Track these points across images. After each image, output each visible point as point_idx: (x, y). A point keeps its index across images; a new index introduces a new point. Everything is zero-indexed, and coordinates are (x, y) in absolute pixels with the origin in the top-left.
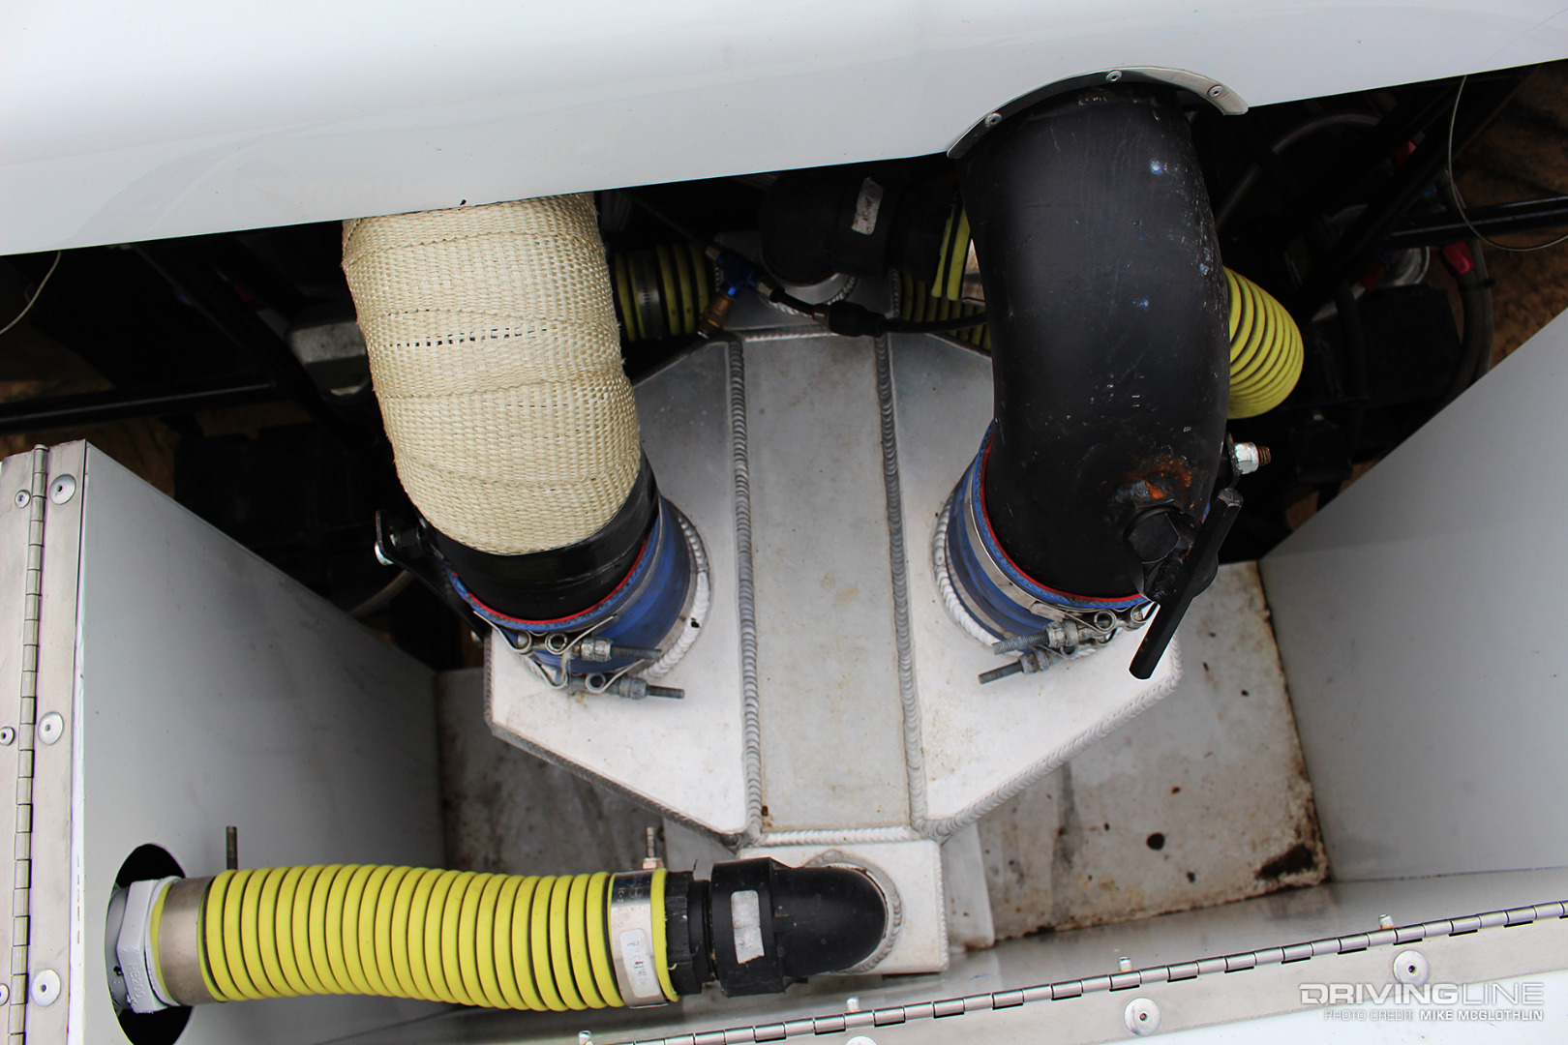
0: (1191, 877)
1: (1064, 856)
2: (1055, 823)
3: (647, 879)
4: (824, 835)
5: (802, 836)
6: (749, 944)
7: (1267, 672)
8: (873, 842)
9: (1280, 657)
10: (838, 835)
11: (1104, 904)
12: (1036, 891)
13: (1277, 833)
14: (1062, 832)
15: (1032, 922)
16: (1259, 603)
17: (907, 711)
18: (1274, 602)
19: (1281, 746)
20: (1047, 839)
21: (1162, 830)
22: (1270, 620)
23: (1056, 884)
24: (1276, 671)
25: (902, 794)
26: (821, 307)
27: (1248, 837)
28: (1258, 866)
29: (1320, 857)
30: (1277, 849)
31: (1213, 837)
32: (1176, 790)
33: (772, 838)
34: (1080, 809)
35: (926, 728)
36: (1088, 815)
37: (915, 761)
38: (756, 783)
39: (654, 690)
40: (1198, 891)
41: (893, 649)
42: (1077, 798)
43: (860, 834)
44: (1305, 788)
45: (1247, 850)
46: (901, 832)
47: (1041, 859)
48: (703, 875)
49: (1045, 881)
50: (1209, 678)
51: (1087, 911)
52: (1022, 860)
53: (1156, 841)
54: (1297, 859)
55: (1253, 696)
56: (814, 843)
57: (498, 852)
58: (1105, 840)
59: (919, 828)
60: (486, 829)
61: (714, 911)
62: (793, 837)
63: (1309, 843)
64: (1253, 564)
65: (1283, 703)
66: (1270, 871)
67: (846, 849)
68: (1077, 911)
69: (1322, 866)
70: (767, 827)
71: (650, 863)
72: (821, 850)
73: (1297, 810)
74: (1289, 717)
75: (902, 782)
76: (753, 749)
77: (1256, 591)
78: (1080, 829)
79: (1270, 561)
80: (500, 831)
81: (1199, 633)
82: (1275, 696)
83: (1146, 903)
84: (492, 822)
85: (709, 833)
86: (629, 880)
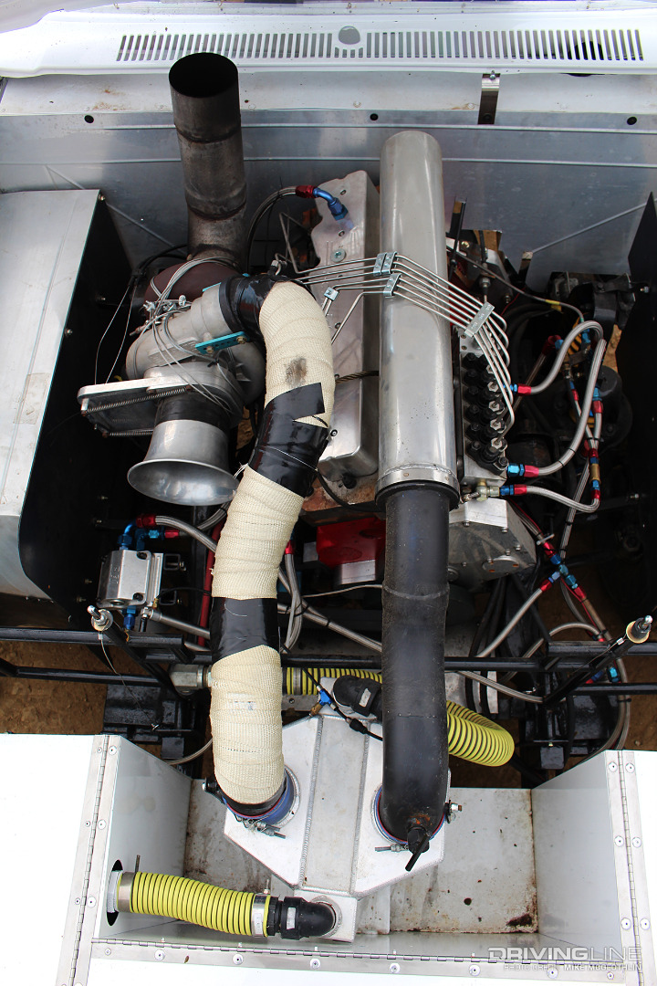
0: (480, 919)
1: (429, 900)
2: (428, 887)
3: (265, 898)
4: (322, 890)
5: (315, 889)
6: (291, 924)
7: (527, 838)
8: (337, 895)
9: (533, 833)
10: (326, 891)
11: (442, 924)
12: (416, 913)
13: (519, 907)
14: (430, 890)
15: (412, 926)
16: (529, 808)
17: (355, 853)
18: (534, 808)
19: (527, 871)
20: (424, 893)
21: (471, 897)
22: (531, 816)
23: (424, 912)
24: (530, 838)
25: (349, 881)
26: (349, 718)
27: (506, 907)
28: (509, 920)
29: (535, 921)
30: (518, 914)
31: (491, 904)
32: (480, 881)
33: (305, 888)
34: (439, 882)
35: (359, 861)
36: (442, 885)
37: (354, 871)
38: (304, 869)
39: (276, 834)
40: (482, 925)
41: (353, 833)
42: (438, 877)
43: (333, 892)
44: (533, 889)
45: (505, 912)
46: (346, 893)
47: (420, 900)
48: (281, 899)
49: (420, 910)
50: (501, 837)
51: (435, 926)
52: (412, 899)
53: (468, 901)
54: (525, 920)
55: (518, 847)
56: (318, 892)
57: (206, 858)
58: (447, 897)
59: (353, 894)
60: (202, 847)
61: (282, 912)
62: (312, 889)
63: (531, 915)
64: (528, 790)
65: (531, 852)
66: (513, 923)
67: (328, 896)
68: (431, 925)
69: (535, 925)
70: (304, 884)
71: (266, 891)
72: (320, 895)
73: (529, 899)
74: (532, 859)
75: (349, 877)
76: (304, 857)
77: (528, 802)
78: (438, 890)
79: (537, 790)
80: (208, 849)
81: (501, 816)
82: (528, 849)
83: (460, 926)
84: (205, 844)
85: (286, 882)
86: (260, 897)
